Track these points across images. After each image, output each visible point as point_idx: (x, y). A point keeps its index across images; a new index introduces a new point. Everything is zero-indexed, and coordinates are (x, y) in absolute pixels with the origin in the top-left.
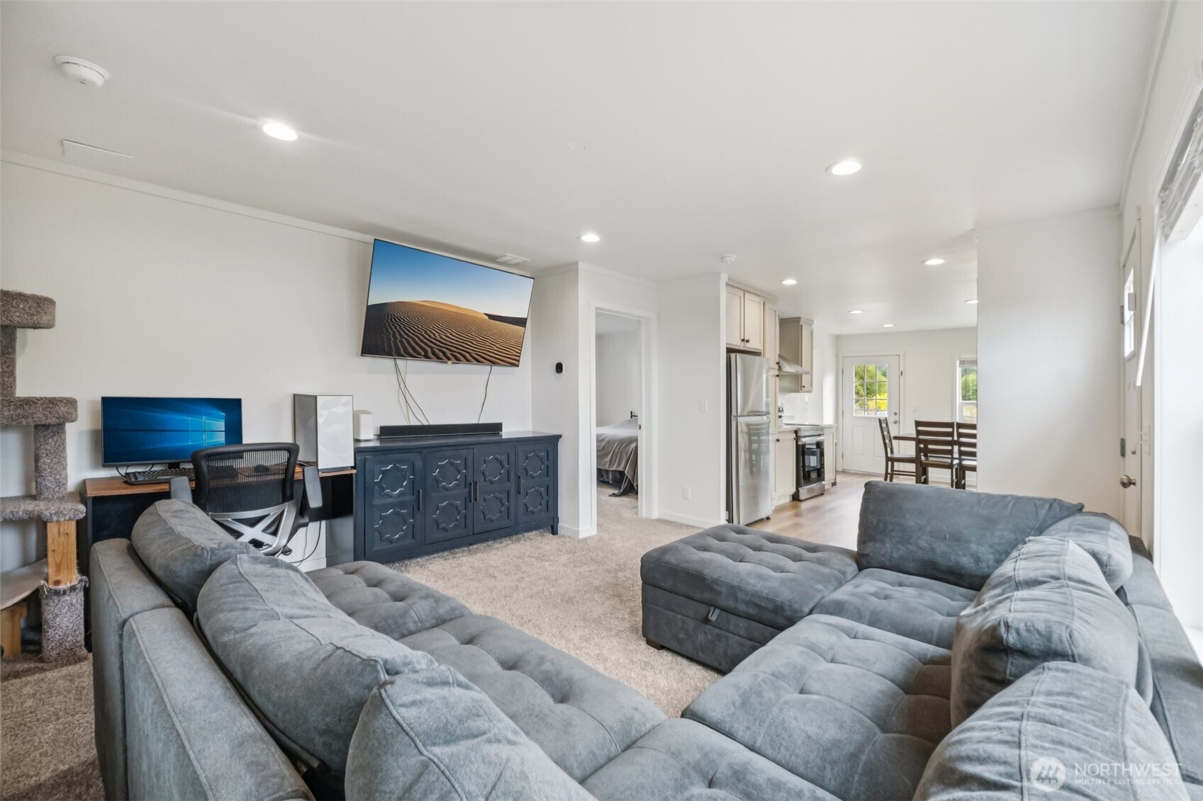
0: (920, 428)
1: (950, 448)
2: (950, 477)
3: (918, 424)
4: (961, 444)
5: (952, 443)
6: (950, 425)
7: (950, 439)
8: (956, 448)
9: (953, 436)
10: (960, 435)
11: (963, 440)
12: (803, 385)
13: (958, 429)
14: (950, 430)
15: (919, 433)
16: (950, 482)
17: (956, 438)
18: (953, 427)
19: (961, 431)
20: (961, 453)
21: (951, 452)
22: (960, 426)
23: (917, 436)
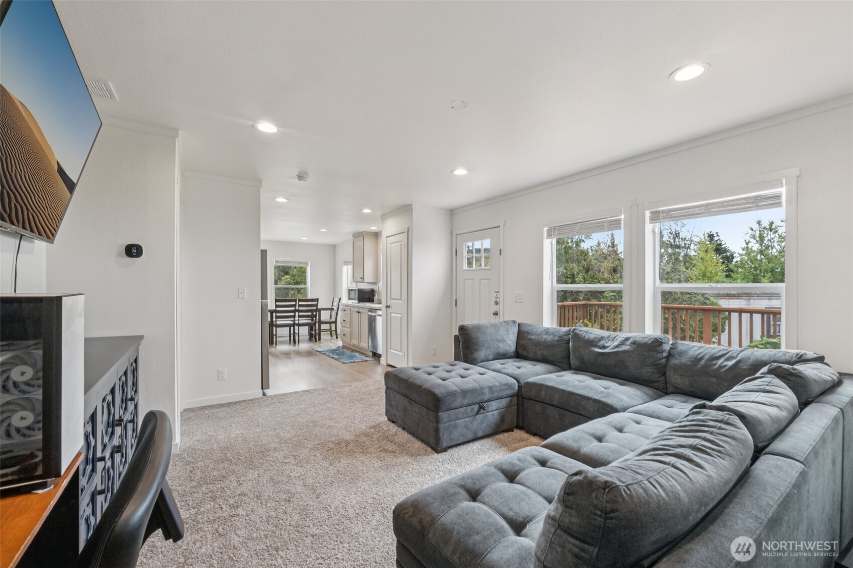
0: (277, 303)
1: (293, 314)
2: (288, 332)
4: (299, 311)
5: (294, 311)
6: (295, 300)
7: (293, 308)
8: (297, 314)
10: (300, 306)
11: (300, 308)
13: (296, 304)
14: (294, 303)
15: (277, 306)
16: (288, 335)
18: (296, 302)
19: (300, 303)
20: (300, 316)
21: (294, 317)
22: (300, 300)
23: (274, 309)
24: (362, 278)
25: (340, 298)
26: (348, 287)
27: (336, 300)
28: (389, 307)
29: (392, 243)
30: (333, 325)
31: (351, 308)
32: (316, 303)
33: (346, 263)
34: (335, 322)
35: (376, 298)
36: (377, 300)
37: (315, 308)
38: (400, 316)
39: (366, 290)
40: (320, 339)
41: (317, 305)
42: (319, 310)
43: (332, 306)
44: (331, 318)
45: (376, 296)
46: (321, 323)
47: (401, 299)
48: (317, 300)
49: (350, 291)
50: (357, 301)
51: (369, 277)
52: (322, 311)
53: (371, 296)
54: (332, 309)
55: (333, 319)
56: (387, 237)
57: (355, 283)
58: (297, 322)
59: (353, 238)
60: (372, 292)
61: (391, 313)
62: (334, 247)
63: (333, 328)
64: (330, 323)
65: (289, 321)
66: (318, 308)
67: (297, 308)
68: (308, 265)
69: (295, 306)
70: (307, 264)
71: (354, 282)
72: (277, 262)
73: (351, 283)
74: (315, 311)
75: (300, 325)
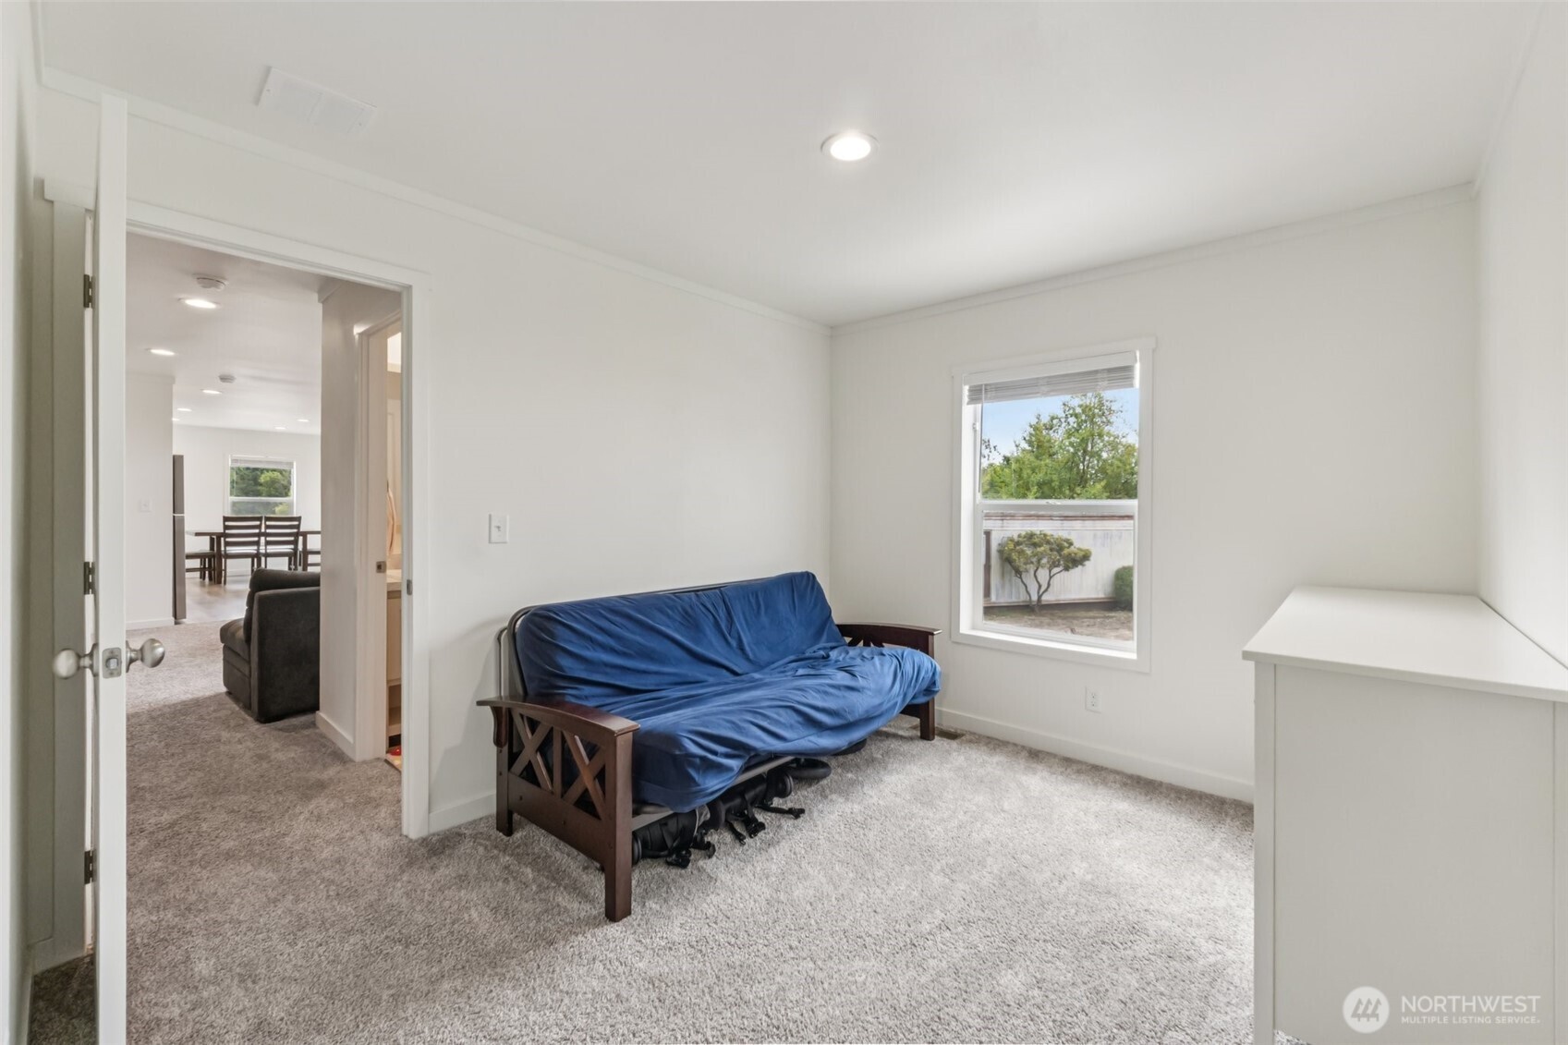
0: (228, 523)
1: (256, 539)
3: (226, 519)
4: (267, 535)
5: (259, 535)
6: (259, 519)
7: (257, 531)
8: (263, 539)
10: (267, 527)
11: (268, 531)
13: (261, 524)
14: (258, 523)
15: (226, 527)
18: (261, 521)
19: (268, 523)
20: (268, 543)
21: (257, 543)
22: (269, 519)
32: (297, 522)
37: (295, 530)
41: (298, 527)
42: (303, 534)
46: (306, 553)
48: (299, 519)
52: (309, 536)
58: (262, 551)
65: (251, 550)
67: (263, 530)
68: (293, 466)
69: (259, 527)
70: (291, 464)
72: (235, 461)
74: (296, 535)
75: (267, 555)
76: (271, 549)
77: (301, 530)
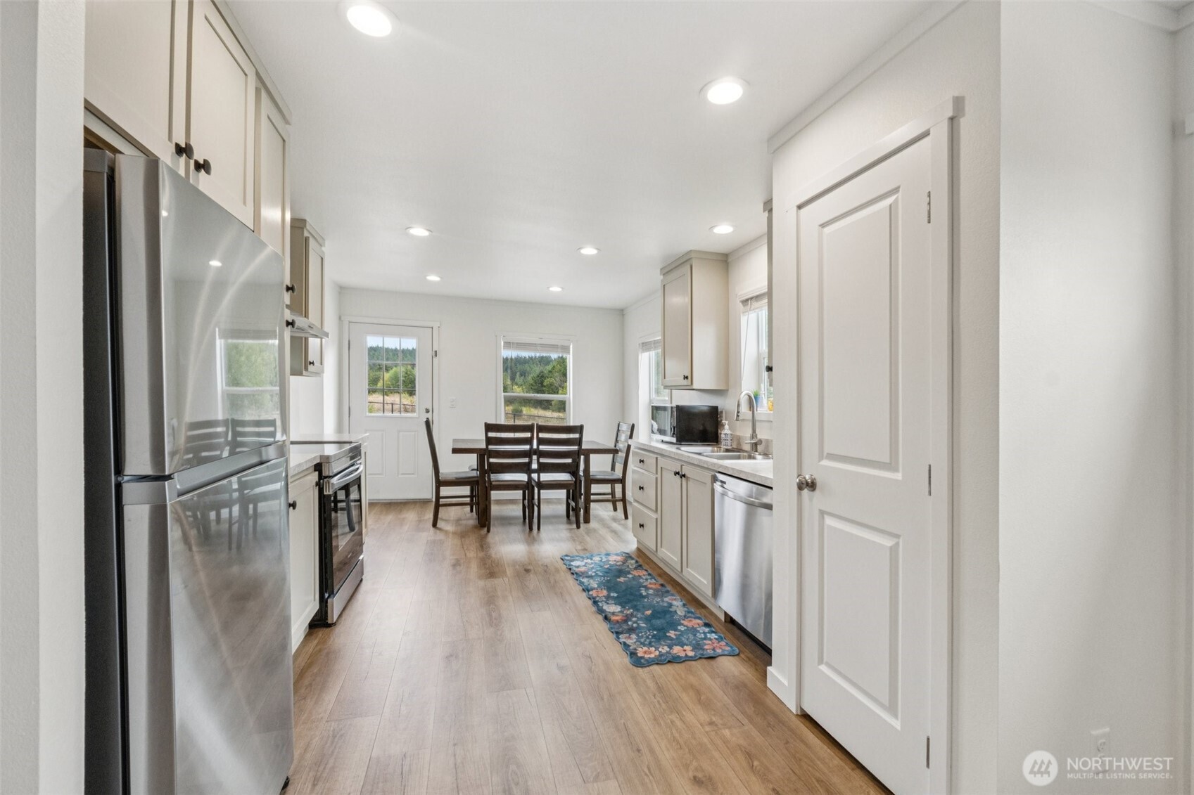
0: (491, 434)
1: (526, 460)
3: (489, 428)
4: (542, 454)
5: (529, 454)
6: (529, 428)
7: (527, 447)
8: (535, 461)
9: (531, 444)
10: (541, 442)
11: (542, 448)
12: (310, 359)
13: (532, 438)
14: (528, 435)
15: (489, 441)
17: (535, 446)
18: (532, 432)
19: (541, 435)
20: (542, 466)
21: (528, 468)
22: (542, 429)
23: (484, 447)
24: (686, 378)
25: (633, 426)
26: (651, 401)
27: (625, 428)
28: (812, 486)
29: (823, 225)
30: (618, 487)
31: (659, 458)
32: (577, 436)
33: (646, 346)
34: (622, 481)
35: (726, 431)
36: (729, 438)
37: (576, 447)
38: (888, 542)
39: (696, 411)
40: (587, 520)
41: (579, 442)
42: (587, 453)
43: (617, 441)
44: (613, 468)
45: (727, 427)
46: (591, 481)
47: (891, 466)
48: (580, 429)
49: (656, 410)
50: (674, 440)
51: (705, 377)
52: (592, 456)
53: (710, 428)
54: (614, 452)
55: (618, 474)
56: (800, 207)
57: (667, 391)
58: (534, 479)
59: (662, 277)
60: (714, 414)
61: (822, 513)
62: (621, 313)
63: (619, 494)
64: (612, 482)
66: (583, 447)
68: (569, 353)
69: (529, 441)
70: (566, 349)
71: (666, 387)
73: (658, 392)
74: (576, 455)
75: (542, 486)
76: (546, 477)
77: (584, 447)
